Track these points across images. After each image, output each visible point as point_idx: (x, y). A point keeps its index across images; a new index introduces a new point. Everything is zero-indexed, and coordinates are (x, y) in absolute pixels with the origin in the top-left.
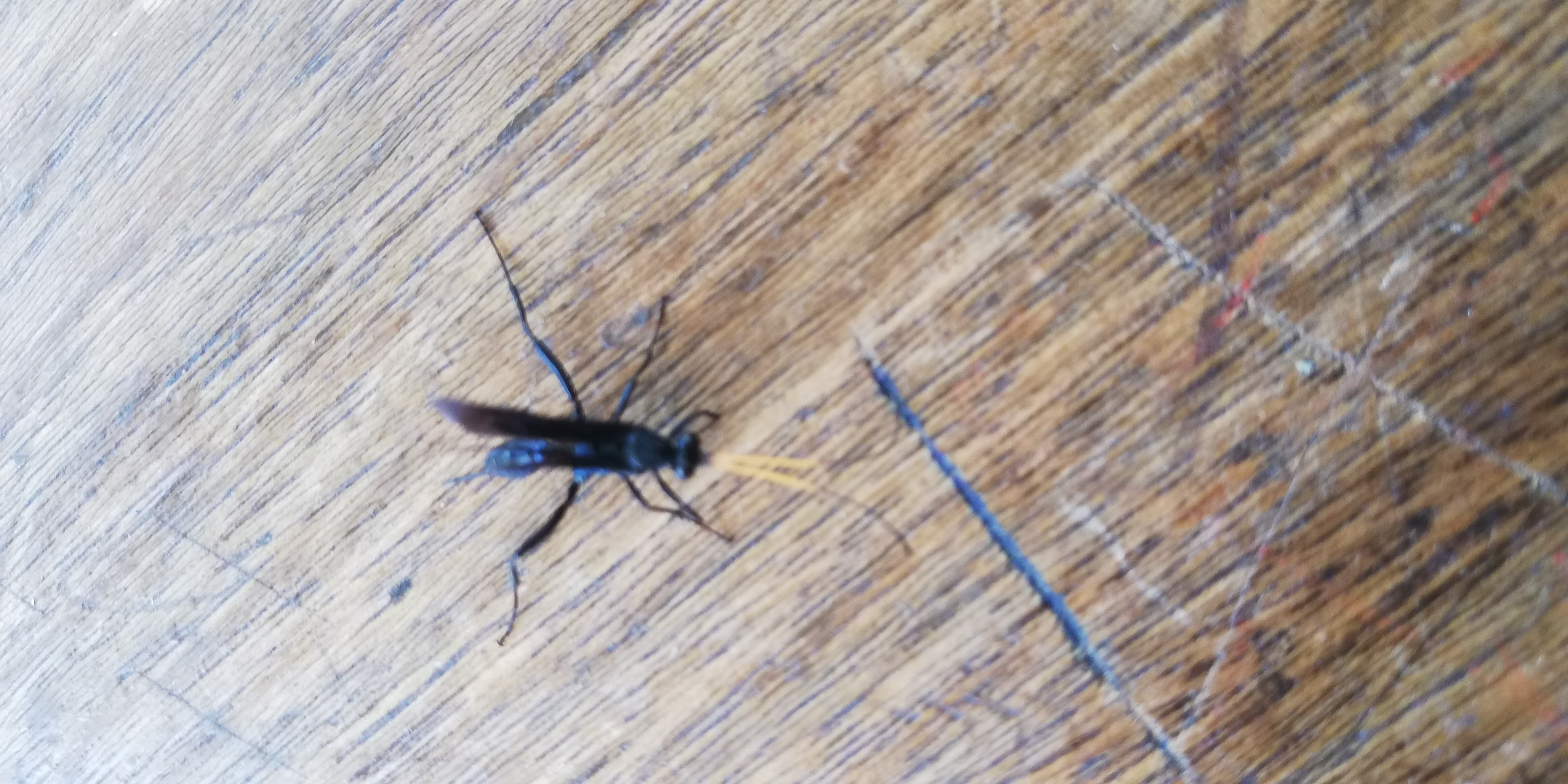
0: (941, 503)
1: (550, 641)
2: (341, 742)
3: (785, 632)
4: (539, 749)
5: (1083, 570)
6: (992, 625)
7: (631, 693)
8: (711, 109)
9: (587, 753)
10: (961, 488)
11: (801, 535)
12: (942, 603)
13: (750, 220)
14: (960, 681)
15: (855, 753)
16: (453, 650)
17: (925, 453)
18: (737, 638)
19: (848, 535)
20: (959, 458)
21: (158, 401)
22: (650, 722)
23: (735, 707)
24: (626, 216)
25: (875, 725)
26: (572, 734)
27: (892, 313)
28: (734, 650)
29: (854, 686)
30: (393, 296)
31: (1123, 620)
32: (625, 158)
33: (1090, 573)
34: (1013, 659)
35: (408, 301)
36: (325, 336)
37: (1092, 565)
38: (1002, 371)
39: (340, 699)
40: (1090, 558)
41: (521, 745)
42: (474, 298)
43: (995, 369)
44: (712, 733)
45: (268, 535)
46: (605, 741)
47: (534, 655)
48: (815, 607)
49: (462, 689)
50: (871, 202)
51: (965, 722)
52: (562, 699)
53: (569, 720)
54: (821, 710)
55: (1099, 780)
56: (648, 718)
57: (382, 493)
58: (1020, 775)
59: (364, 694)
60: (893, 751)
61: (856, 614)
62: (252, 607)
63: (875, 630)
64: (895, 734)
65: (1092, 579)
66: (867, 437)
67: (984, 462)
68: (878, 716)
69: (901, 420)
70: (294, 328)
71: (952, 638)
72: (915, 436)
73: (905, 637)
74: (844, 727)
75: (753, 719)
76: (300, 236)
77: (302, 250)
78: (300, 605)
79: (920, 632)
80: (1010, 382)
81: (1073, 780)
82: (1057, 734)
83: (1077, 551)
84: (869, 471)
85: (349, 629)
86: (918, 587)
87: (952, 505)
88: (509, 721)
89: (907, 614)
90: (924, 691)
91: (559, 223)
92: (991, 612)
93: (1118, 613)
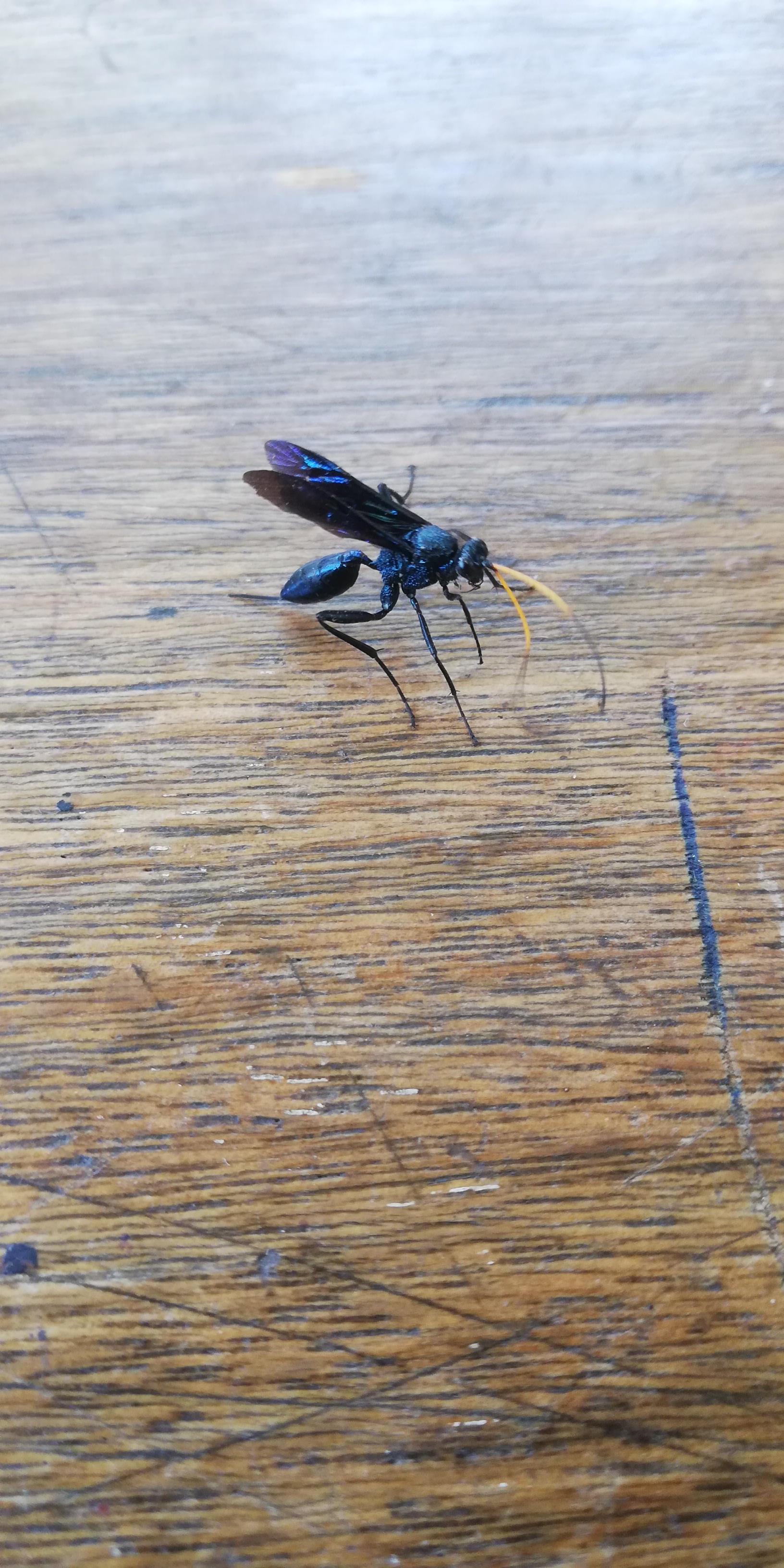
0: (661, 813)
1: (262, 720)
2: (10, 684)
3: (469, 828)
4: (187, 788)
5: (748, 925)
6: (648, 921)
7: (302, 795)
8: (653, 476)
9: (228, 816)
10: (684, 812)
11: (531, 770)
12: (615, 882)
13: (635, 553)
14: (593, 946)
15: (463, 948)
16: (173, 677)
17: (672, 774)
18: (424, 808)
19: (568, 792)
20: (697, 793)
22: (302, 825)
23: (384, 855)
24: (541, 496)
25: (497, 938)
26: (226, 794)
27: (706, 672)
28: (414, 816)
29: (499, 898)
31: (760, 979)
33: (752, 931)
34: (650, 955)
37: (759, 925)
38: (766, 756)
39: (36, 655)
40: (760, 920)
41: (173, 777)
43: (762, 752)
44: (351, 863)
45: (80, 513)
46: (251, 815)
47: (238, 722)
48: (506, 825)
49: (155, 708)
50: (736, 597)
51: (576, 979)
52: (238, 765)
53: (231, 784)
55: (665, 1090)
56: (302, 821)
57: (204, 543)
58: (597, 1047)
59: (63, 661)
60: (499, 965)
61: (537, 849)
62: (21, 549)
63: (545, 869)
64: (510, 953)
65: (750, 936)
66: (630, 737)
67: (714, 807)
68: (506, 932)
69: (666, 742)
70: (225, 407)
71: (606, 912)
72: (671, 758)
73: (567, 889)
74: (468, 923)
75: (394, 873)
76: (277, 360)
77: (273, 369)
78: (64, 572)
79: (582, 892)
80: (769, 767)
81: (641, 1077)
82: (649, 1033)
83: (750, 910)
84: (616, 760)
85: (91, 612)
86: (602, 860)
87: (670, 820)
88: (178, 754)
89: (580, 873)
90: (557, 937)
91: (488, 471)
92: (652, 912)
93: (758, 972)
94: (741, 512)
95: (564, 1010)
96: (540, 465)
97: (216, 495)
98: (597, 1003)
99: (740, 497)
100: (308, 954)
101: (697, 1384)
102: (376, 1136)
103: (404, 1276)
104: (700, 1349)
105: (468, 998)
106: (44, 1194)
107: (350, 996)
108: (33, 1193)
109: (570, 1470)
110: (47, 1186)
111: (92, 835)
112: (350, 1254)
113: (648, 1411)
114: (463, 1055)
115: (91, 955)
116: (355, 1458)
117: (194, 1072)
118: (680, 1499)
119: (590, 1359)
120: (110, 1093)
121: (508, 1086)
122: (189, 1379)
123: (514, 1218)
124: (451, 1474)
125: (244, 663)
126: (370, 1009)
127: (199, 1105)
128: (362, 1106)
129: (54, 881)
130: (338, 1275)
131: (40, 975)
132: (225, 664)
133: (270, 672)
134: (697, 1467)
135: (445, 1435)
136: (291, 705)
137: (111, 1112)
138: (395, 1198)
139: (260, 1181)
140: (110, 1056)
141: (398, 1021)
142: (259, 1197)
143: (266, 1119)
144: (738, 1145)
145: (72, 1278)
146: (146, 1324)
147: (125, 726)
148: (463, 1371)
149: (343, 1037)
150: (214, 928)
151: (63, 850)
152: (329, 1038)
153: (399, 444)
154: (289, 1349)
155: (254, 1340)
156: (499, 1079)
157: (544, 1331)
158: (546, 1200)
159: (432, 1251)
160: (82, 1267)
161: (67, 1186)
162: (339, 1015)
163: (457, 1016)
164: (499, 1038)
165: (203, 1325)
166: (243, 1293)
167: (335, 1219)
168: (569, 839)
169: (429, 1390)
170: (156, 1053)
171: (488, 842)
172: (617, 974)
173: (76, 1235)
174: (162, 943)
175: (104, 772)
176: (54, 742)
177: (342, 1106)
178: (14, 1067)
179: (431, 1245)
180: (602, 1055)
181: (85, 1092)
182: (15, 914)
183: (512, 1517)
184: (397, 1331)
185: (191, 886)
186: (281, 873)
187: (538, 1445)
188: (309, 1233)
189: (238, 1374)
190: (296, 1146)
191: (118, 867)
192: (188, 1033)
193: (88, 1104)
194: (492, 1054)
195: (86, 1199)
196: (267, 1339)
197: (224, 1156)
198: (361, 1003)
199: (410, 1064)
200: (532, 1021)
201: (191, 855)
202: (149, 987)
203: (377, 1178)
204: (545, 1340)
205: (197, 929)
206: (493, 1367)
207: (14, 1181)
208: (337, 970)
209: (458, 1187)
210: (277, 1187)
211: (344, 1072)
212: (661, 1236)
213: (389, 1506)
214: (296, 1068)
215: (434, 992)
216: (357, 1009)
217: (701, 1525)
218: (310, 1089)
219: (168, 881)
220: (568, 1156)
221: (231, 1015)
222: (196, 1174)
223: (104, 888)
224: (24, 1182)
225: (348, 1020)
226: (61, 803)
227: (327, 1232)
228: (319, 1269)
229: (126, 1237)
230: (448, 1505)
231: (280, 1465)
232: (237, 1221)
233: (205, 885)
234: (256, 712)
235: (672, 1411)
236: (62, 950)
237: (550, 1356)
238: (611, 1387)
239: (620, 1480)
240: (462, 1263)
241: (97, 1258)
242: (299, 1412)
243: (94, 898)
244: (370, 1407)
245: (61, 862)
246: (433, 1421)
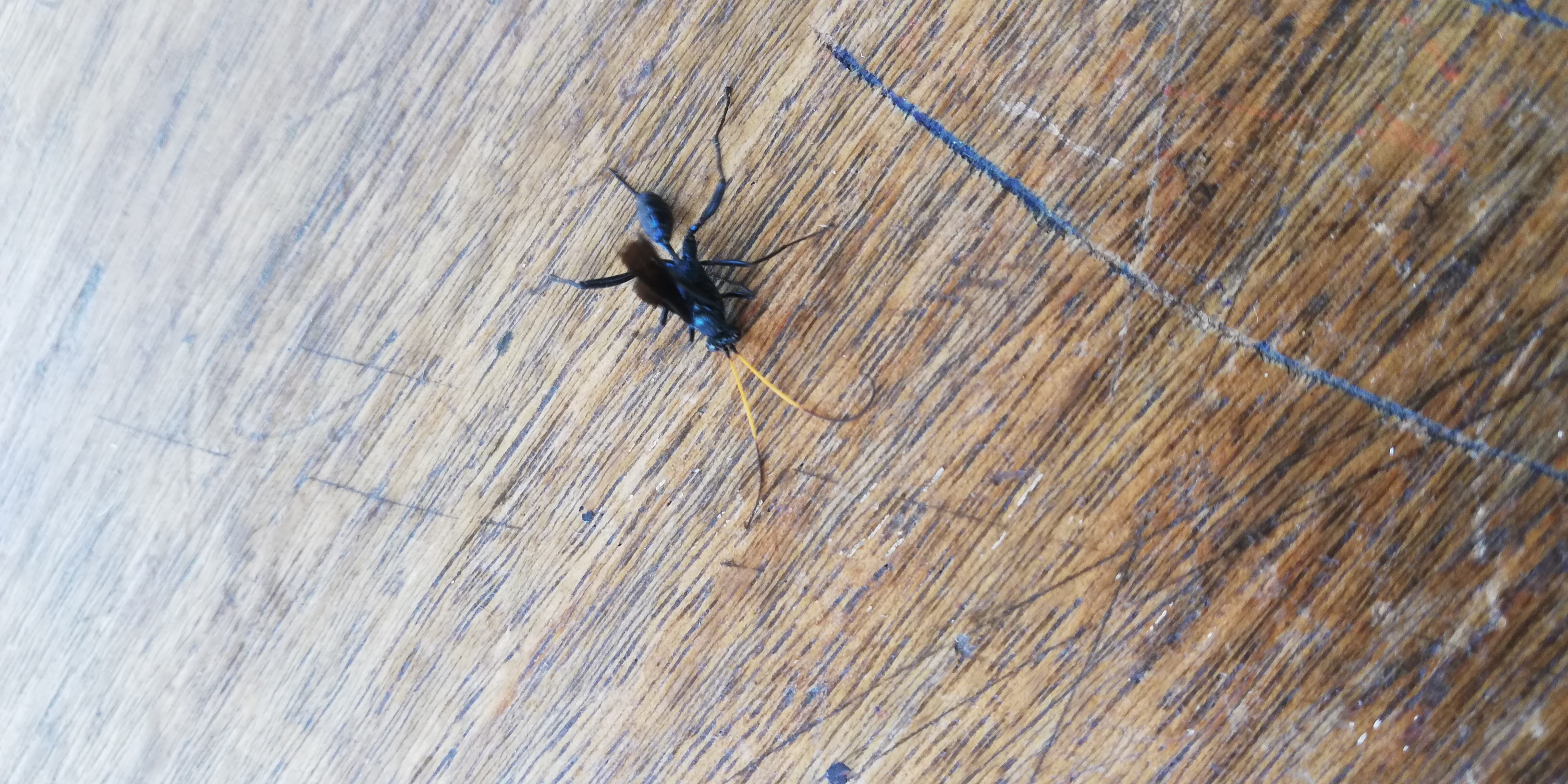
0: (907, 137)
1: (628, 346)
2: (480, 480)
3: (809, 278)
4: (636, 433)
5: (1031, 152)
6: (969, 219)
7: (699, 366)
9: (675, 425)
10: (921, 119)
11: (805, 199)
12: (925, 216)
14: (953, 271)
15: (882, 357)
16: (554, 376)
17: (888, 101)
19: (841, 188)
20: (915, 97)
21: (290, 257)
22: (718, 384)
23: (781, 351)
25: (894, 329)
26: (660, 413)
29: (870, 303)
30: (456, 115)
31: (1071, 180)
33: (1036, 153)
34: (991, 239)
35: (467, 117)
36: (411, 164)
37: (1036, 145)
38: (933, 19)
39: (473, 447)
40: (1034, 140)
41: (622, 435)
42: (517, 96)
43: (927, 19)
45: (393, 333)
46: (686, 410)
47: (617, 362)
48: (828, 252)
49: (567, 406)
51: (963, 303)
52: (646, 388)
53: (655, 403)
54: (850, 330)
55: (1080, 314)
56: (716, 382)
57: (475, 271)
58: (1016, 332)
59: (491, 435)
60: (912, 344)
61: (860, 247)
62: (391, 394)
63: (878, 254)
64: (911, 330)
65: (1039, 157)
66: (839, 106)
67: (935, 93)
68: (895, 320)
69: (864, 82)
70: (385, 165)
71: (939, 241)
72: (877, 91)
73: (903, 252)
74: (869, 339)
75: (797, 356)
76: (376, 94)
77: (380, 104)
78: (428, 380)
79: (914, 244)
80: (942, 24)
81: (1059, 322)
82: (1038, 289)
83: (1022, 139)
84: (847, 131)
85: (469, 388)
86: (904, 209)
87: (918, 135)
88: (609, 419)
89: (900, 233)
90: (927, 289)
91: (570, 18)
92: (965, 209)
93: (1065, 177)
95: (976, 330)
97: (446, 231)
98: (990, 305)
100: (803, 456)
101: (1267, 469)
102: (948, 516)
103: (1042, 577)
104: (1247, 450)
105: (915, 383)
106: (813, 730)
107: (851, 454)
108: (807, 735)
109: (1239, 591)
110: (809, 725)
111: (620, 517)
112: (1000, 598)
113: (1252, 513)
114: (946, 420)
115: (694, 582)
116: (1116, 700)
117: (817, 585)
118: (1318, 545)
119: (1190, 519)
120: (786, 644)
121: (989, 411)
122: (987, 746)
123: (1069, 483)
124: (1176, 657)
125: (581, 321)
126: (869, 450)
127: (837, 602)
128: (922, 509)
129: (631, 564)
130: (1007, 613)
131: (681, 621)
132: (571, 335)
133: (600, 310)
134: (1313, 516)
135: (1151, 641)
136: (632, 317)
137: (798, 653)
138: (993, 540)
139: (913, 607)
140: (766, 624)
141: (891, 440)
142: (921, 617)
143: (881, 572)
144: (1156, 302)
145: (874, 757)
146: (936, 742)
147: (564, 435)
148: (1126, 596)
149: (871, 482)
150: (739, 497)
151: (615, 541)
152: (865, 490)
153: (503, 65)
154: (1021, 679)
155: (999, 693)
156: (980, 413)
157: (1150, 528)
158: (1076, 453)
159: (1043, 548)
160: (873, 748)
161: (818, 715)
162: (856, 472)
163: (920, 401)
164: (955, 389)
165: (965, 712)
166: (968, 675)
167: (973, 586)
168: (872, 218)
169: (1118, 625)
170: (786, 597)
171: (829, 275)
172: (984, 273)
173: (852, 734)
174: (723, 535)
175: (585, 473)
176: (541, 487)
177: (911, 522)
178: (725, 683)
179: (1038, 546)
180: (1023, 335)
181: (774, 657)
182: (632, 603)
183: (1232, 647)
184: (1069, 612)
185: (701, 487)
186: (739, 425)
187: (1208, 593)
188: (967, 608)
189: (1010, 719)
190: (910, 568)
191: (652, 519)
192: (790, 569)
193: (783, 661)
194: (962, 402)
195: (836, 711)
196: (1005, 686)
197: (880, 614)
198: (861, 452)
199: (923, 457)
200: (964, 357)
201: (681, 469)
202: (742, 566)
203: (972, 540)
204: (1154, 533)
205: (731, 508)
206: (1140, 578)
207: (791, 740)
208: (828, 448)
209: (1020, 498)
210: (925, 601)
211: (893, 501)
212: (1162, 406)
213: (1159, 707)
214: (865, 526)
215: (893, 401)
216: (862, 458)
217: (1346, 547)
218: (885, 530)
219: (687, 498)
220: (1064, 414)
221: (800, 535)
222: (876, 639)
223: (659, 538)
224: (797, 735)
225: (864, 470)
226: (584, 517)
227: (976, 598)
228: (992, 622)
229: (878, 709)
230: (1190, 676)
231: (1080, 743)
232: (924, 642)
233: (708, 478)
234: (620, 344)
235: (1267, 499)
236: (677, 596)
237: (1166, 539)
238: (1218, 521)
239: (1273, 568)
240: (1065, 538)
241: (876, 734)
242: (1061, 706)
243: (661, 550)
244: (1096, 665)
245: (622, 549)
246: (1137, 639)
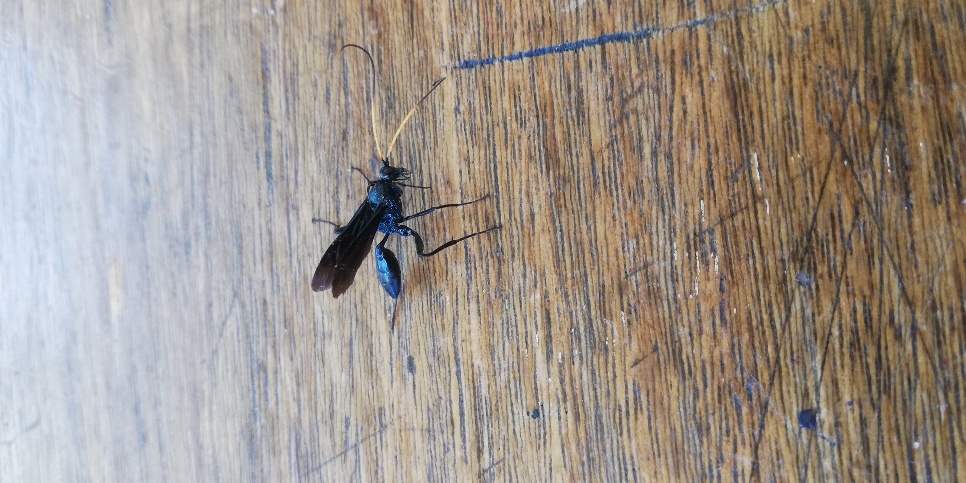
0: (531, 68)
1: (478, 302)
2: (459, 453)
3: (543, 178)
4: (522, 343)
5: (598, 17)
6: (597, 74)
7: (525, 276)
8: (317, 77)
9: (539, 318)
11: (506, 144)
12: (574, 93)
13: (368, 87)
14: (613, 104)
15: (616, 178)
16: (452, 356)
17: (506, 62)
18: (531, 204)
19: (519, 122)
20: (518, 48)
21: (259, 433)
22: (543, 275)
23: (561, 226)
24: (332, 144)
25: (609, 159)
26: (525, 320)
27: (442, 44)
28: (536, 210)
29: (585, 159)
30: (293, 276)
31: (630, 10)
32: (311, 127)
33: (601, 15)
34: (617, 72)
35: (300, 271)
36: (287, 322)
37: (597, 11)
38: (494, 9)
39: (440, 439)
40: (594, 11)
41: (515, 352)
42: (318, 237)
43: (492, 11)
44: (566, 245)
45: (346, 420)
46: (538, 305)
47: (480, 315)
48: (540, 156)
49: (472, 365)
50: (395, 28)
51: (632, 113)
52: (507, 314)
53: (519, 317)
54: (587, 181)
55: (696, 63)
56: (541, 275)
57: (366, 343)
58: (672, 100)
59: (444, 422)
60: (626, 158)
61: (555, 138)
62: (371, 454)
63: (567, 133)
64: (618, 151)
65: (604, 16)
66: (484, 88)
67: (526, 37)
68: (605, 155)
69: (487, 66)
70: (274, 336)
71: (592, 97)
72: (497, 63)
73: (578, 120)
74: (601, 176)
75: (572, 221)
76: (243, 306)
77: (248, 308)
78: (386, 426)
79: (580, 111)
80: (501, 7)
81: (689, 76)
82: (663, 71)
83: (588, 16)
84: (499, 94)
85: (412, 408)
86: (560, 101)
87: (535, 63)
88: (501, 350)
89: (569, 113)
90: (608, 125)
91: (315, 176)
92: (591, 72)
93: (625, 11)
94: (340, 25)
95: (651, 120)
96: (311, 145)
97: (333, 338)
98: (647, 101)
99: (330, 25)
100: (622, 267)
101: (862, 41)
102: (728, 224)
103: (808, 203)
104: (842, 40)
105: (646, 174)
106: (769, 409)
107: (647, 241)
108: (769, 414)
109: (911, 109)
110: (764, 407)
111: (553, 397)
112: (797, 234)
113: (877, 68)
114: (680, 176)
115: (626, 392)
116: (910, 226)
117: (695, 328)
118: (924, 50)
119: (850, 99)
120: (709, 375)
121: (697, 150)
122: (871, 320)
123: (773, 144)
124: (916, 173)
125: (443, 314)
126: (654, 230)
127: (714, 324)
128: (711, 231)
129: (582, 417)
130: (809, 240)
131: (639, 422)
132: (443, 326)
133: (448, 299)
134: (907, 40)
135: (896, 177)
136: (468, 285)
137: (720, 374)
138: (764, 210)
139: (757, 286)
140: (687, 376)
141: (661, 214)
142: (766, 286)
143: (721, 286)
144: (726, 21)
145: (817, 389)
146: (841, 345)
147: (484, 383)
148: (860, 169)
149: (671, 244)
150: (608, 322)
151: (562, 413)
152: (672, 252)
153: (299, 229)
154: (852, 265)
155: (847, 285)
156: (693, 155)
157: (836, 125)
158: (762, 127)
159: (793, 188)
160: (810, 384)
161: (764, 396)
162: (658, 247)
163: (657, 181)
164: (669, 156)
165: (840, 314)
166: (822, 292)
167: (777, 243)
168: (548, 120)
169: (871, 187)
170: (684, 351)
171: (551, 167)
172: (629, 91)
173: (792, 389)
174: (618, 351)
175: (513, 393)
176: (495, 424)
177: (712, 243)
178: (695, 432)
179: (790, 189)
180: (677, 98)
181: (708, 390)
182: (603, 439)
183: (938, 139)
184: (839, 206)
185: (583, 337)
186: (573, 285)
187: (899, 127)
188: (786, 258)
189: (867, 292)
190: (735, 267)
191: (572, 380)
192: (672, 333)
193: (715, 387)
194: (679, 159)
195: (771, 384)
196: (847, 278)
197: (744, 308)
198: (651, 235)
199: (686, 205)
200: (658, 138)
201: (564, 338)
202: (644, 357)
203: (753, 220)
204: (841, 125)
205: (609, 332)
206: (857, 152)
207: (762, 427)
208: (631, 250)
209: (757, 176)
210: (760, 277)
211: (692, 243)
212: (779, 62)
213: (935, 206)
214: (690, 270)
215: (643, 194)
216: (655, 237)
217: (938, 38)
218: (702, 261)
219: (580, 350)
220: (736, 116)
221: (660, 309)
222: (754, 323)
223: (585, 387)
224: (763, 420)
225: (661, 242)
226: (533, 417)
227: (785, 248)
228: (806, 251)
229: (792, 360)
230: (933, 174)
231: (916, 266)
232: (780, 298)
233: (582, 329)
234: (473, 306)
235: (877, 54)
236: (624, 409)
237: (849, 122)
238: (865, 88)
239: (916, 82)
240: (800, 172)
241: (805, 376)
242: (887, 258)
243: (592, 393)
244: (882, 219)
245: (570, 414)
246: (888, 184)
